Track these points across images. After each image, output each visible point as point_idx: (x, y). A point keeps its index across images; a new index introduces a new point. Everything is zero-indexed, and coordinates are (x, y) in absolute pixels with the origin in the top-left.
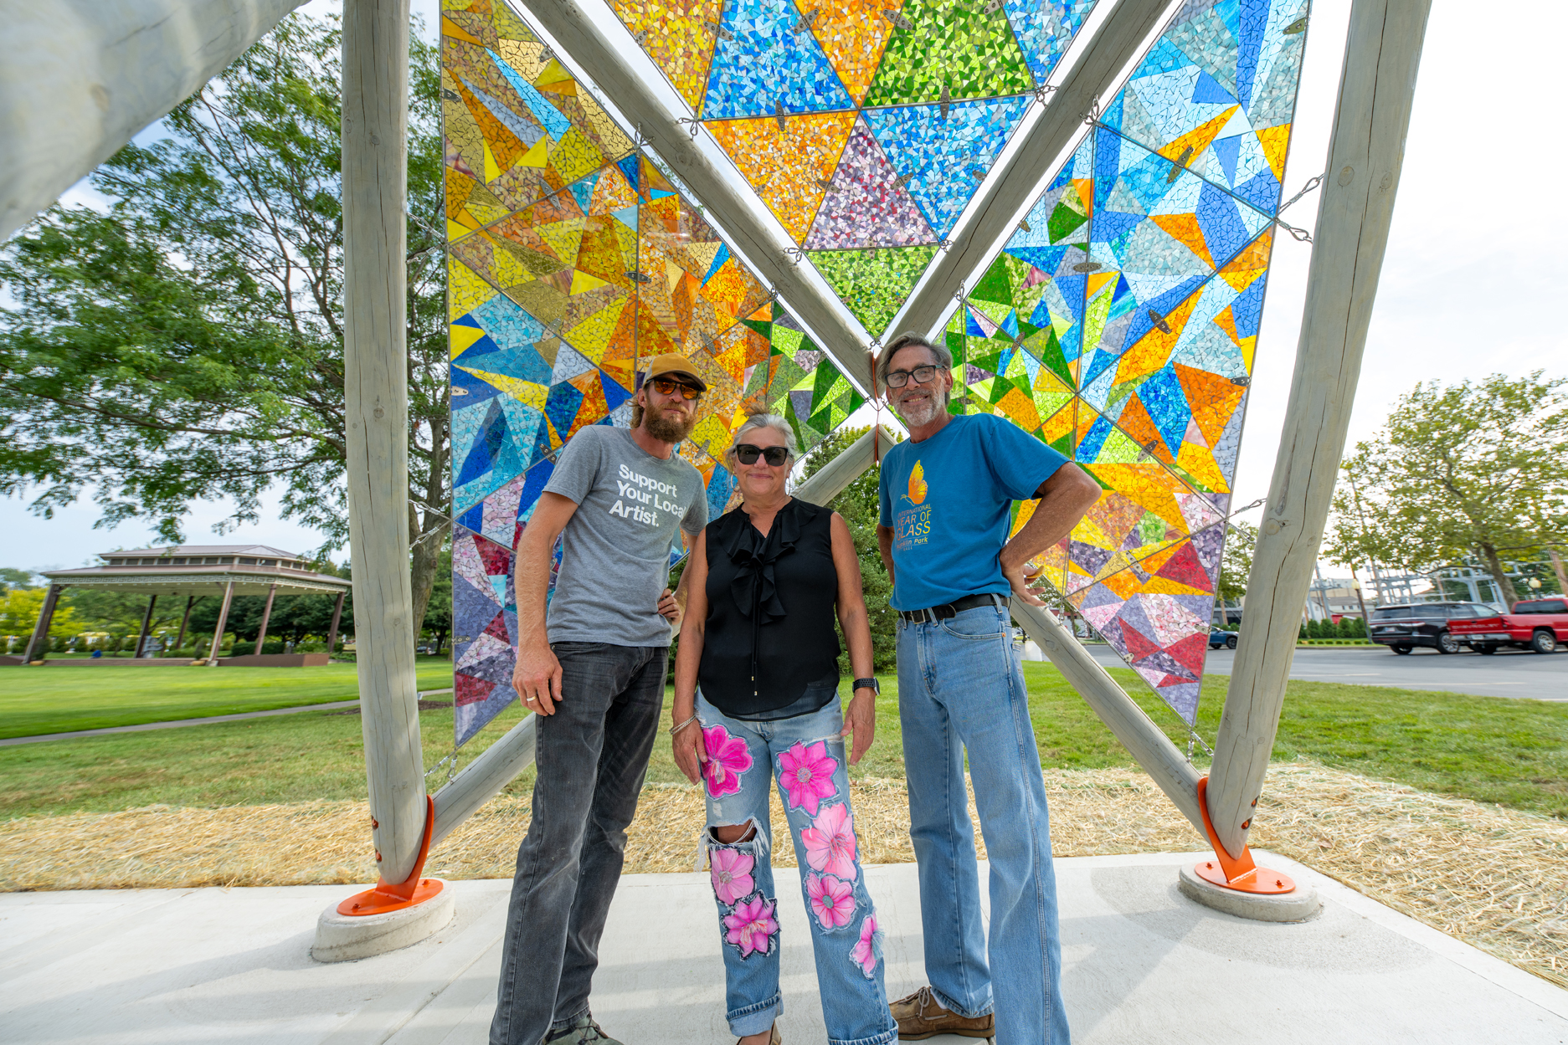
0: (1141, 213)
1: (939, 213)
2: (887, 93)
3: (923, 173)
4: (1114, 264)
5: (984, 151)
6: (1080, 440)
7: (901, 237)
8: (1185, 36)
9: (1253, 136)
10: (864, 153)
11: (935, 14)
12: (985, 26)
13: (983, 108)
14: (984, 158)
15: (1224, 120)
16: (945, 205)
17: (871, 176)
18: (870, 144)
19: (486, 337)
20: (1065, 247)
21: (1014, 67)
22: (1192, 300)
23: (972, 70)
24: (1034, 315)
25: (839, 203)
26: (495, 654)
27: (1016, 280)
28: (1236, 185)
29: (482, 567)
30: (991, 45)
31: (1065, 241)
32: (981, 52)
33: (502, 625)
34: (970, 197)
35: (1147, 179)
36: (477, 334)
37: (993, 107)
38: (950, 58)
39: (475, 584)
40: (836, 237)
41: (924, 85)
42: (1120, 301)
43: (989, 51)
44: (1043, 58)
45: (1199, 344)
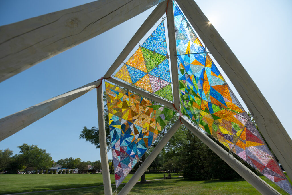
0: (189, 64)
1: (167, 79)
2: (149, 69)
3: (161, 76)
4: (192, 74)
5: (167, 68)
6: (208, 109)
7: (165, 85)
8: (178, 38)
9: (194, 43)
10: (152, 78)
11: (148, 58)
12: (155, 55)
13: (162, 64)
14: (167, 69)
15: (189, 44)
16: (167, 78)
17: (155, 80)
18: (152, 76)
19: (113, 121)
20: (184, 75)
21: (162, 57)
22: (205, 73)
23: (157, 61)
24: (188, 87)
25: (153, 85)
26: (120, 170)
27: (183, 83)
28: (197, 51)
29: (116, 155)
30: (157, 57)
31: (184, 74)
32: (157, 58)
33: (120, 165)
34: (170, 75)
35: (187, 59)
36: (112, 121)
37: (163, 63)
38: (154, 61)
39: (116, 158)
40: (156, 89)
41: (153, 66)
42: (196, 79)
43: (158, 57)
44: (165, 53)
45: (212, 80)
